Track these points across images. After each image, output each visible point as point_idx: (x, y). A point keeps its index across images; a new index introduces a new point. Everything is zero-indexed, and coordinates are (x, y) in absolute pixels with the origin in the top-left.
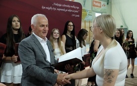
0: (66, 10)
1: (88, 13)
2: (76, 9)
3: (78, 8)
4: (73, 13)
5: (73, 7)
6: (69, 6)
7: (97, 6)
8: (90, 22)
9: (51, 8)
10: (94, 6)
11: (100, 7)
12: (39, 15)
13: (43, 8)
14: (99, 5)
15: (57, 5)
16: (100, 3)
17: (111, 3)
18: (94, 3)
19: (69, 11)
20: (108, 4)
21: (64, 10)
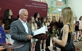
0: (39, 7)
1: (54, 9)
2: (44, 6)
3: (45, 6)
4: (43, 8)
5: (43, 5)
6: (40, 5)
7: (59, 5)
8: (55, 14)
9: (30, 6)
10: (57, 4)
11: (61, 5)
12: (24, 9)
13: (26, 5)
14: (60, 4)
15: (34, 4)
16: (61, 3)
17: (67, 3)
18: (58, 3)
19: (40, 7)
20: (65, 4)
21: (38, 7)
